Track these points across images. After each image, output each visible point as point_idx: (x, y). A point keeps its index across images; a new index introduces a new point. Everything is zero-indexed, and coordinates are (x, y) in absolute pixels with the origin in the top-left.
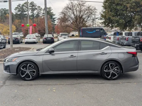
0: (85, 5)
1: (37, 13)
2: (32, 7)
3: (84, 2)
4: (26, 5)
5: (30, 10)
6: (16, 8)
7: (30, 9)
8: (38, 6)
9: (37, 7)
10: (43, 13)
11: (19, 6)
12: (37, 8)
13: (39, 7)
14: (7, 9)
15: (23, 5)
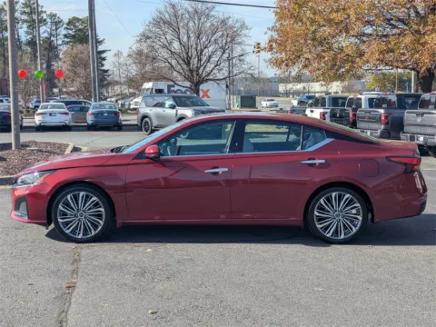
0: (212, 13)
1: (46, 35)
2: (30, 14)
3: (210, 5)
5: (25, 26)
7: (24, 21)
8: (48, 13)
9: (44, 16)
10: (65, 36)
12: (45, 20)
13: (53, 16)
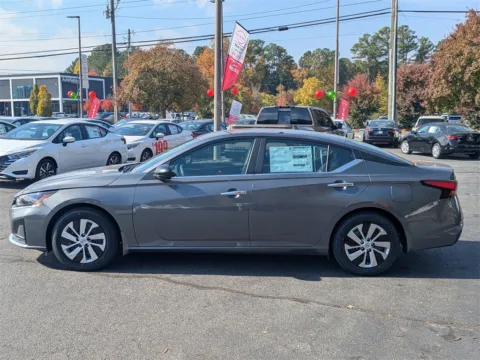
4: (384, 36)
6: (356, 46)
11: (365, 39)
14: (331, 50)
15: (377, 38)
